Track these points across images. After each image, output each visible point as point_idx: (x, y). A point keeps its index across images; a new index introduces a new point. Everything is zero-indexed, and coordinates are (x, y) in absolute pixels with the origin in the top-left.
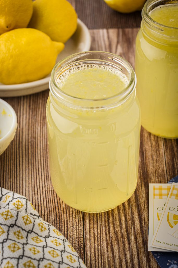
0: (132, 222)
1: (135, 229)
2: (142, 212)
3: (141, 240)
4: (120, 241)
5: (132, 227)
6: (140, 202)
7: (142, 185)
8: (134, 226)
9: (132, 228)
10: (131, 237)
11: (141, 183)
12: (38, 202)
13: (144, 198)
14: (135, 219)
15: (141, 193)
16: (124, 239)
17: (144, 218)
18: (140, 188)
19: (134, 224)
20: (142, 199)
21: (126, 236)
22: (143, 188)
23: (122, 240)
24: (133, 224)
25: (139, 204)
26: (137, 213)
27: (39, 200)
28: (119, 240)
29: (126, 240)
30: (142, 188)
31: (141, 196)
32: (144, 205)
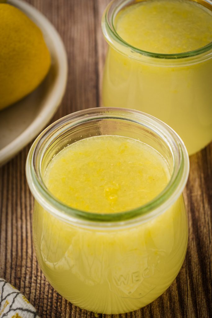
0: (188, 271)
1: (193, 284)
2: (206, 252)
3: (205, 306)
4: (167, 308)
5: (188, 281)
6: (201, 232)
7: (205, 200)
8: (192, 278)
9: (188, 283)
10: (186, 300)
11: (203, 197)
12: (22, 233)
13: (208, 224)
14: (193, 264)
15: (203, 215)
16: (174, 304)
17: (208, 263)
18: (202, 205)
19: (192, 275)
20: (204, 226)
21: (177, 298)
22: (206, 206)
23: (171, 306)
24: (189, 274)
25: (200, 236)
26: (196, 254)
27: (24, 230)
28: (165, 305)
29: (177, 305)
30: (204, 207)
31: (203, 220)
32: (208, 238)
